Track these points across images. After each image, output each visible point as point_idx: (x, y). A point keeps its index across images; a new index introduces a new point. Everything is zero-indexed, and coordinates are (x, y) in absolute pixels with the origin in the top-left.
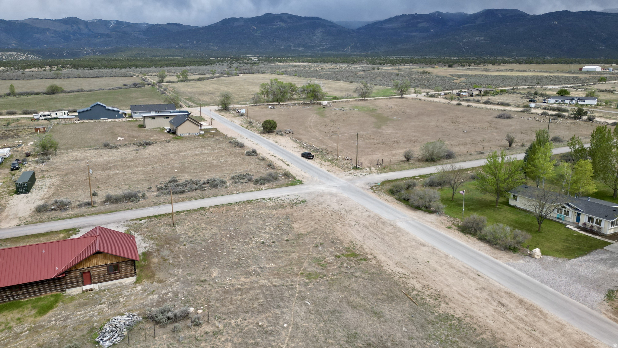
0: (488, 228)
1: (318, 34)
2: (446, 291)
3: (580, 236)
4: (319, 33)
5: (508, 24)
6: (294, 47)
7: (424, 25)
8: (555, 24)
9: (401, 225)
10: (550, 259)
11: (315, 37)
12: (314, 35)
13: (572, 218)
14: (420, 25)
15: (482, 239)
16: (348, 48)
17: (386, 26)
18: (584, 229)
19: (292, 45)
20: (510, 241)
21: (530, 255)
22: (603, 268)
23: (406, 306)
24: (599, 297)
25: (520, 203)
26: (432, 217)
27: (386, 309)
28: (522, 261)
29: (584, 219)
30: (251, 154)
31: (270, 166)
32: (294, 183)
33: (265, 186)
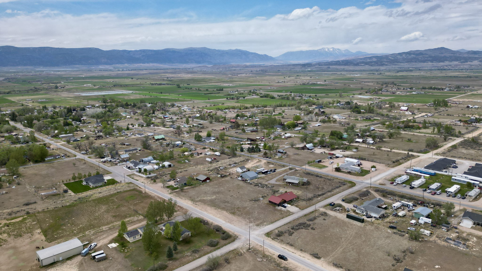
30: (316, 256)
31: (291, 245)
32: (268, 234)
33: (277, 231)
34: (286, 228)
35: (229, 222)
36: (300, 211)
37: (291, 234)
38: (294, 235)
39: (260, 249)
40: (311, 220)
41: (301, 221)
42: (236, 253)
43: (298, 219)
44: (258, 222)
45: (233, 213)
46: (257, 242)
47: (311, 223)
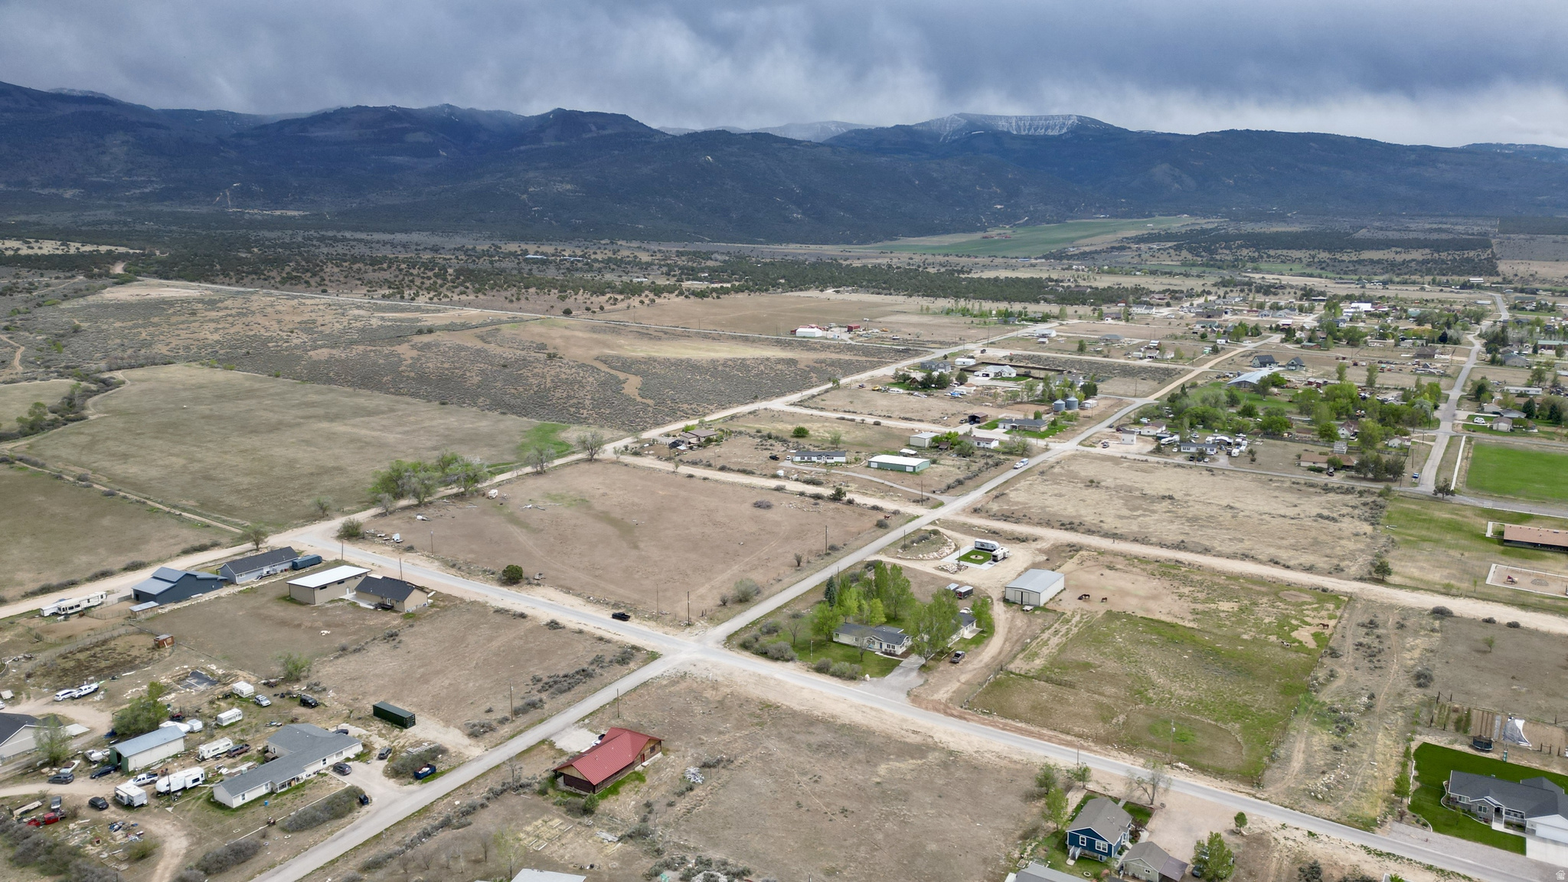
0: (835, 667)
1: (115, 149)
2: (834, 713)
3: (885, 659)
4: (117, 146)
5: (616, 152)
6: (44, 186)
7: (420, 137)
8: (708, 162)
9: (777, 676)
10: (875, 679)
11: (106, 159)
12: (104, 153)
13: (877, 646)
14: (411, 138)
15: (834, 675)
16: (225, 195)
17: (318, 133)
18: (886, 653)
19: (31, 179)
20: (849, 672)
21: (865, 680)
22: (902, 679)
23: (821, 725)
24: (904, 696)
25: (844, 639)
26: (790, 665)
27: (812, 729)
28: (862, 685)
29: (885, 646)
30: (554, 625)
31: (601, 639)
32: (653, 656)
33: (632, 665)
34: (607, 675)
35: (766, 678)
36: (552, 735)
37: (598, 661)
38: (590, 660)
39: (668, 629)
40: (533, 705)
41: (563, 699)
42: (714, 619)
43: (569, 705)
44: (683, 685)
45: (766, 706)
46: (676, 638)
47: (536, 698)
